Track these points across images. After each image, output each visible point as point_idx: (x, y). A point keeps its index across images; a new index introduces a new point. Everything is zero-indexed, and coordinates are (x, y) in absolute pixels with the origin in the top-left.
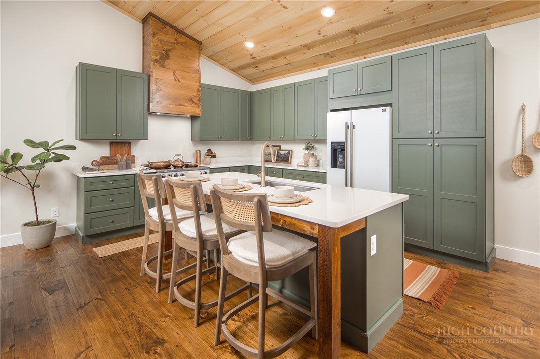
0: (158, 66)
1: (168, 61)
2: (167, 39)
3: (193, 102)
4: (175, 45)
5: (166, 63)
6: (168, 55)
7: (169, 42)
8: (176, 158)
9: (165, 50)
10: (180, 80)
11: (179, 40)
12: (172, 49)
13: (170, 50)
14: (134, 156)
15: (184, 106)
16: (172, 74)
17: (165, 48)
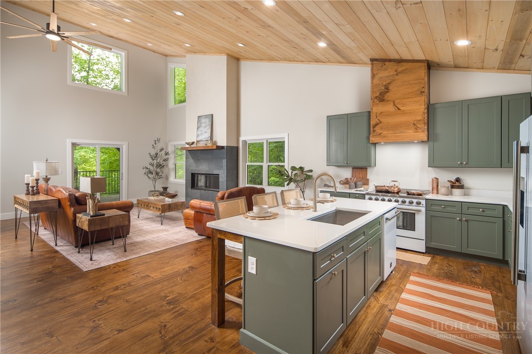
0: (378, 102)
1: (388, 94)
2: (386, 74)
3: (417, 128)
4: (395, 76)
5: (386, 97)
6: (387, 89)
7: (388, 76)
8: (392, 184)
10: (401, 108)
11: (400, 69)
12: (392, 82)
13: (389, 84)
14: (368, 180)
15: (405, 133)
16: (392, 105)
17: (384, 83)
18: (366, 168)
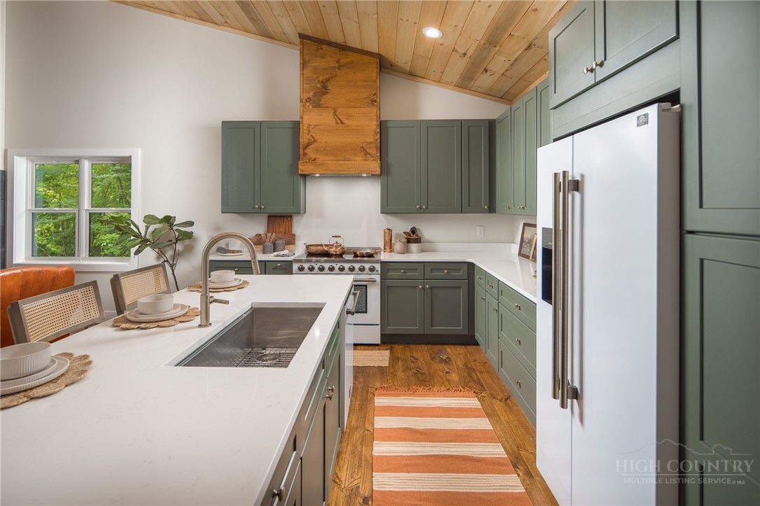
0: (311, 107)
1: (326, 96)
2: (324, 64)
3: (367, 153)
4: (337, 70)
5: (323, 100)
6: (325, 87)
7: (327, 68)
8: (333, 241)
9: (322, 82)
10: (345, 121)
11: (343, 61)
12: (331, 78)
13: (328, 80)
14: (294, 235)
15: (351, 160)
16: (332, 115)
17: (321, 79)
18: (291, 217)
